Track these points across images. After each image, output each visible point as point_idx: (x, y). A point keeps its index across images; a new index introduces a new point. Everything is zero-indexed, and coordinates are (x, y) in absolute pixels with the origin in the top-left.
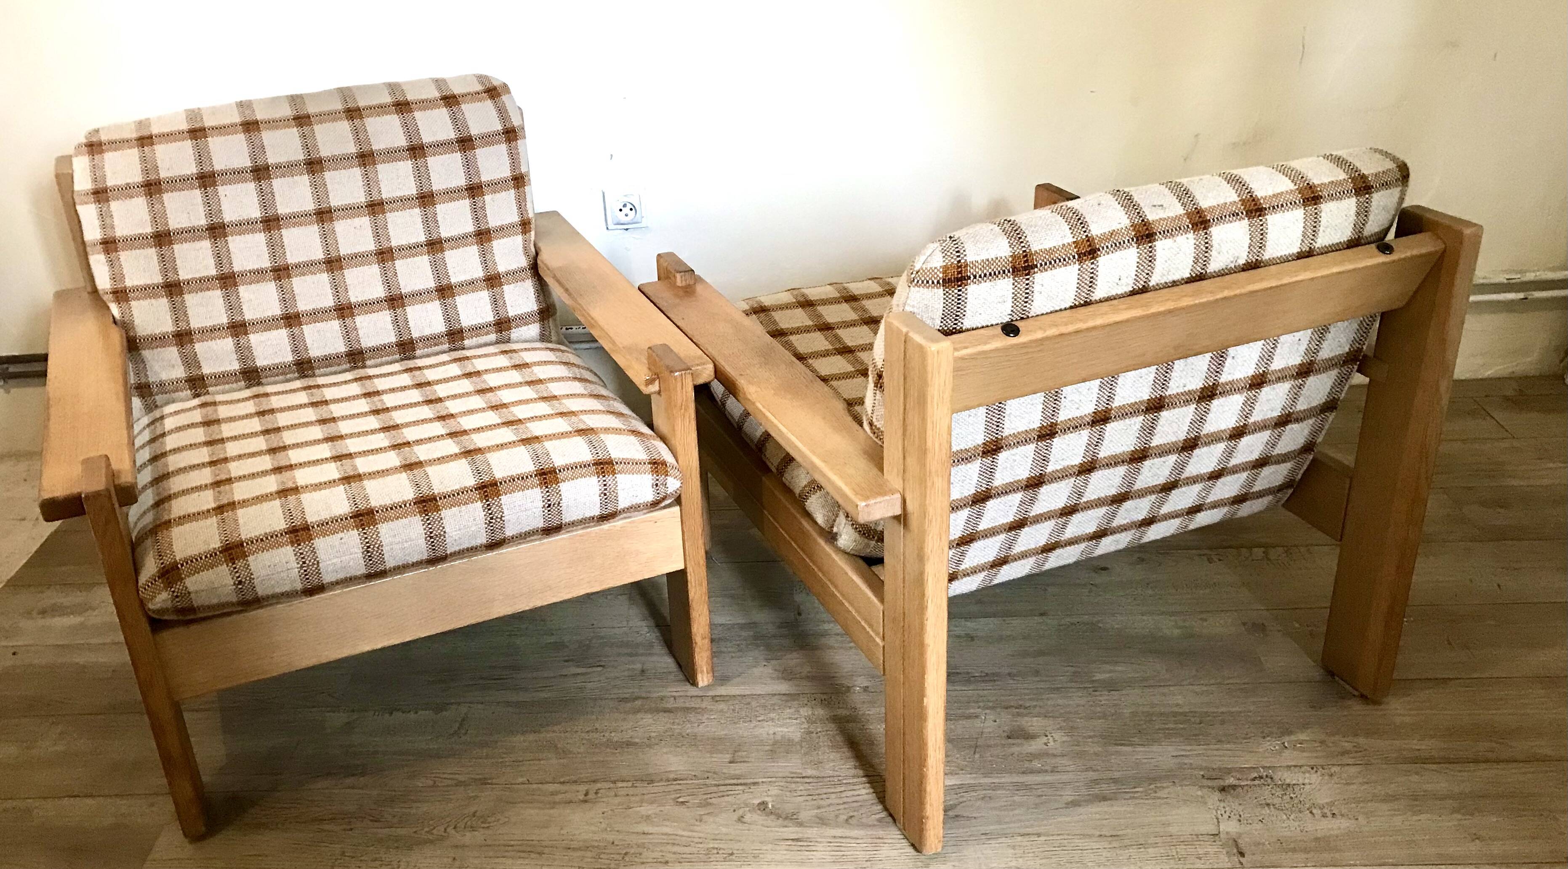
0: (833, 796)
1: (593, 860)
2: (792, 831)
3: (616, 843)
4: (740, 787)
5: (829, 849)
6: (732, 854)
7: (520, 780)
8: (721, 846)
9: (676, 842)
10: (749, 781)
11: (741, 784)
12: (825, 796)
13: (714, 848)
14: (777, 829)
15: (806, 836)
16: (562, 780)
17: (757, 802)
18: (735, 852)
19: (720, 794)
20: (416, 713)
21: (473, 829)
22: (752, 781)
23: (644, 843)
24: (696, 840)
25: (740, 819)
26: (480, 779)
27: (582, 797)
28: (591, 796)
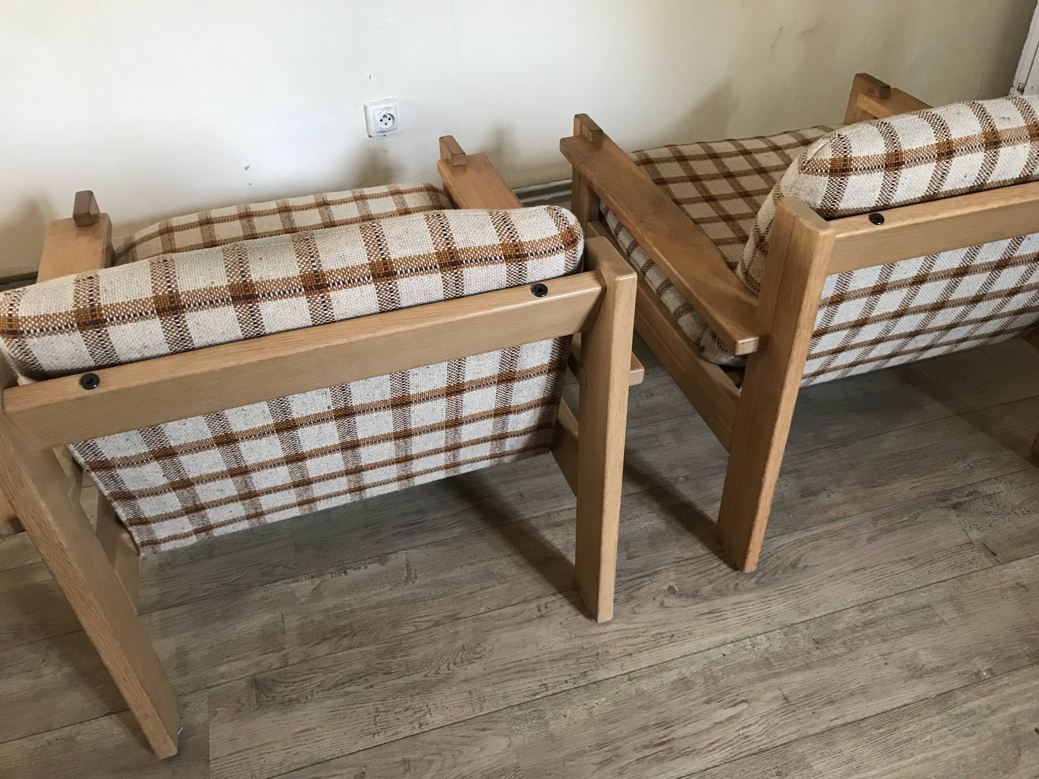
0: (715, 570)
1: (576, 666)
2: (703, 607)
3: (585, 647)
4: (647, 579)
5: (736, 614)
6: (673, 636)
7: (482, 609)
8: (662, 631)
9: (628, 635)
10: (650, 572)
11: (646, 576)
12: (709, 572)
13: (657, 634)
14: (692, 607)
15: (715, 608)
16: (514, 602)
17: (665, 587)
18: (674, 633)
19: (637, 587)
20: (366, 568)
21: (470, 662)
22: (653, 571)
23: (605, 642)
24: (642, 630)
25: (662, 605)
26: (451, 616)
27: (537, 613)
28: (544, 611)
